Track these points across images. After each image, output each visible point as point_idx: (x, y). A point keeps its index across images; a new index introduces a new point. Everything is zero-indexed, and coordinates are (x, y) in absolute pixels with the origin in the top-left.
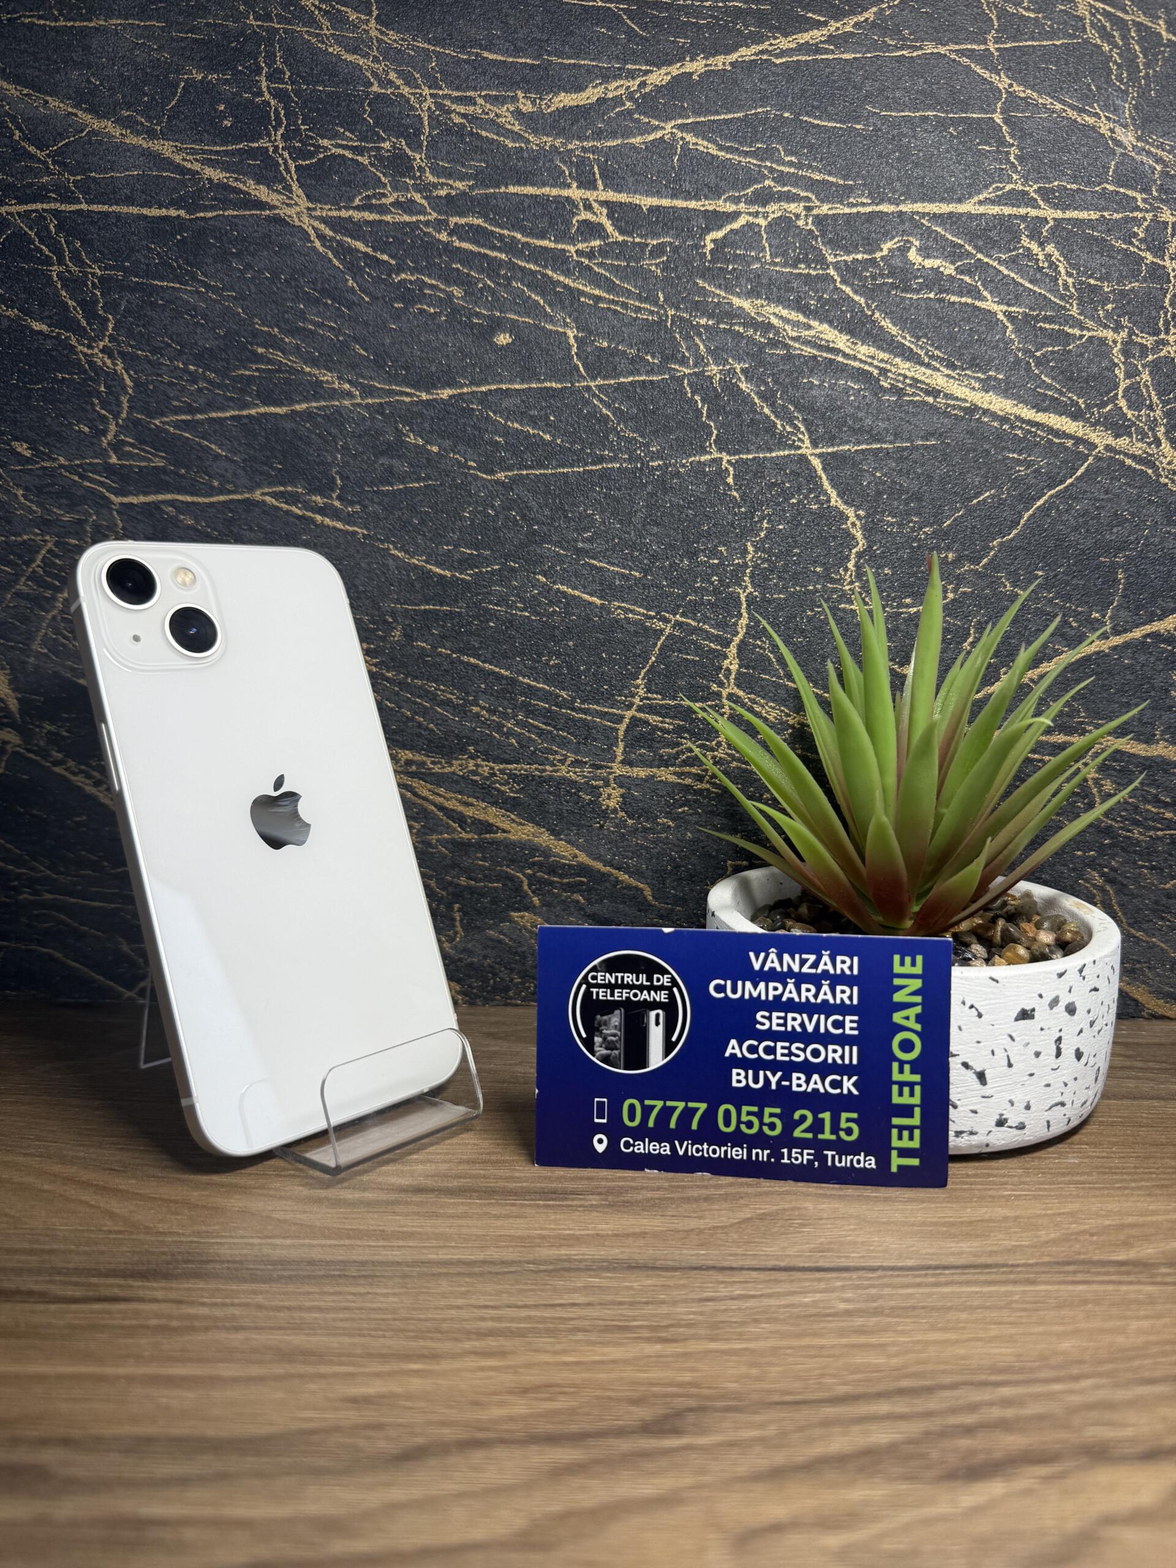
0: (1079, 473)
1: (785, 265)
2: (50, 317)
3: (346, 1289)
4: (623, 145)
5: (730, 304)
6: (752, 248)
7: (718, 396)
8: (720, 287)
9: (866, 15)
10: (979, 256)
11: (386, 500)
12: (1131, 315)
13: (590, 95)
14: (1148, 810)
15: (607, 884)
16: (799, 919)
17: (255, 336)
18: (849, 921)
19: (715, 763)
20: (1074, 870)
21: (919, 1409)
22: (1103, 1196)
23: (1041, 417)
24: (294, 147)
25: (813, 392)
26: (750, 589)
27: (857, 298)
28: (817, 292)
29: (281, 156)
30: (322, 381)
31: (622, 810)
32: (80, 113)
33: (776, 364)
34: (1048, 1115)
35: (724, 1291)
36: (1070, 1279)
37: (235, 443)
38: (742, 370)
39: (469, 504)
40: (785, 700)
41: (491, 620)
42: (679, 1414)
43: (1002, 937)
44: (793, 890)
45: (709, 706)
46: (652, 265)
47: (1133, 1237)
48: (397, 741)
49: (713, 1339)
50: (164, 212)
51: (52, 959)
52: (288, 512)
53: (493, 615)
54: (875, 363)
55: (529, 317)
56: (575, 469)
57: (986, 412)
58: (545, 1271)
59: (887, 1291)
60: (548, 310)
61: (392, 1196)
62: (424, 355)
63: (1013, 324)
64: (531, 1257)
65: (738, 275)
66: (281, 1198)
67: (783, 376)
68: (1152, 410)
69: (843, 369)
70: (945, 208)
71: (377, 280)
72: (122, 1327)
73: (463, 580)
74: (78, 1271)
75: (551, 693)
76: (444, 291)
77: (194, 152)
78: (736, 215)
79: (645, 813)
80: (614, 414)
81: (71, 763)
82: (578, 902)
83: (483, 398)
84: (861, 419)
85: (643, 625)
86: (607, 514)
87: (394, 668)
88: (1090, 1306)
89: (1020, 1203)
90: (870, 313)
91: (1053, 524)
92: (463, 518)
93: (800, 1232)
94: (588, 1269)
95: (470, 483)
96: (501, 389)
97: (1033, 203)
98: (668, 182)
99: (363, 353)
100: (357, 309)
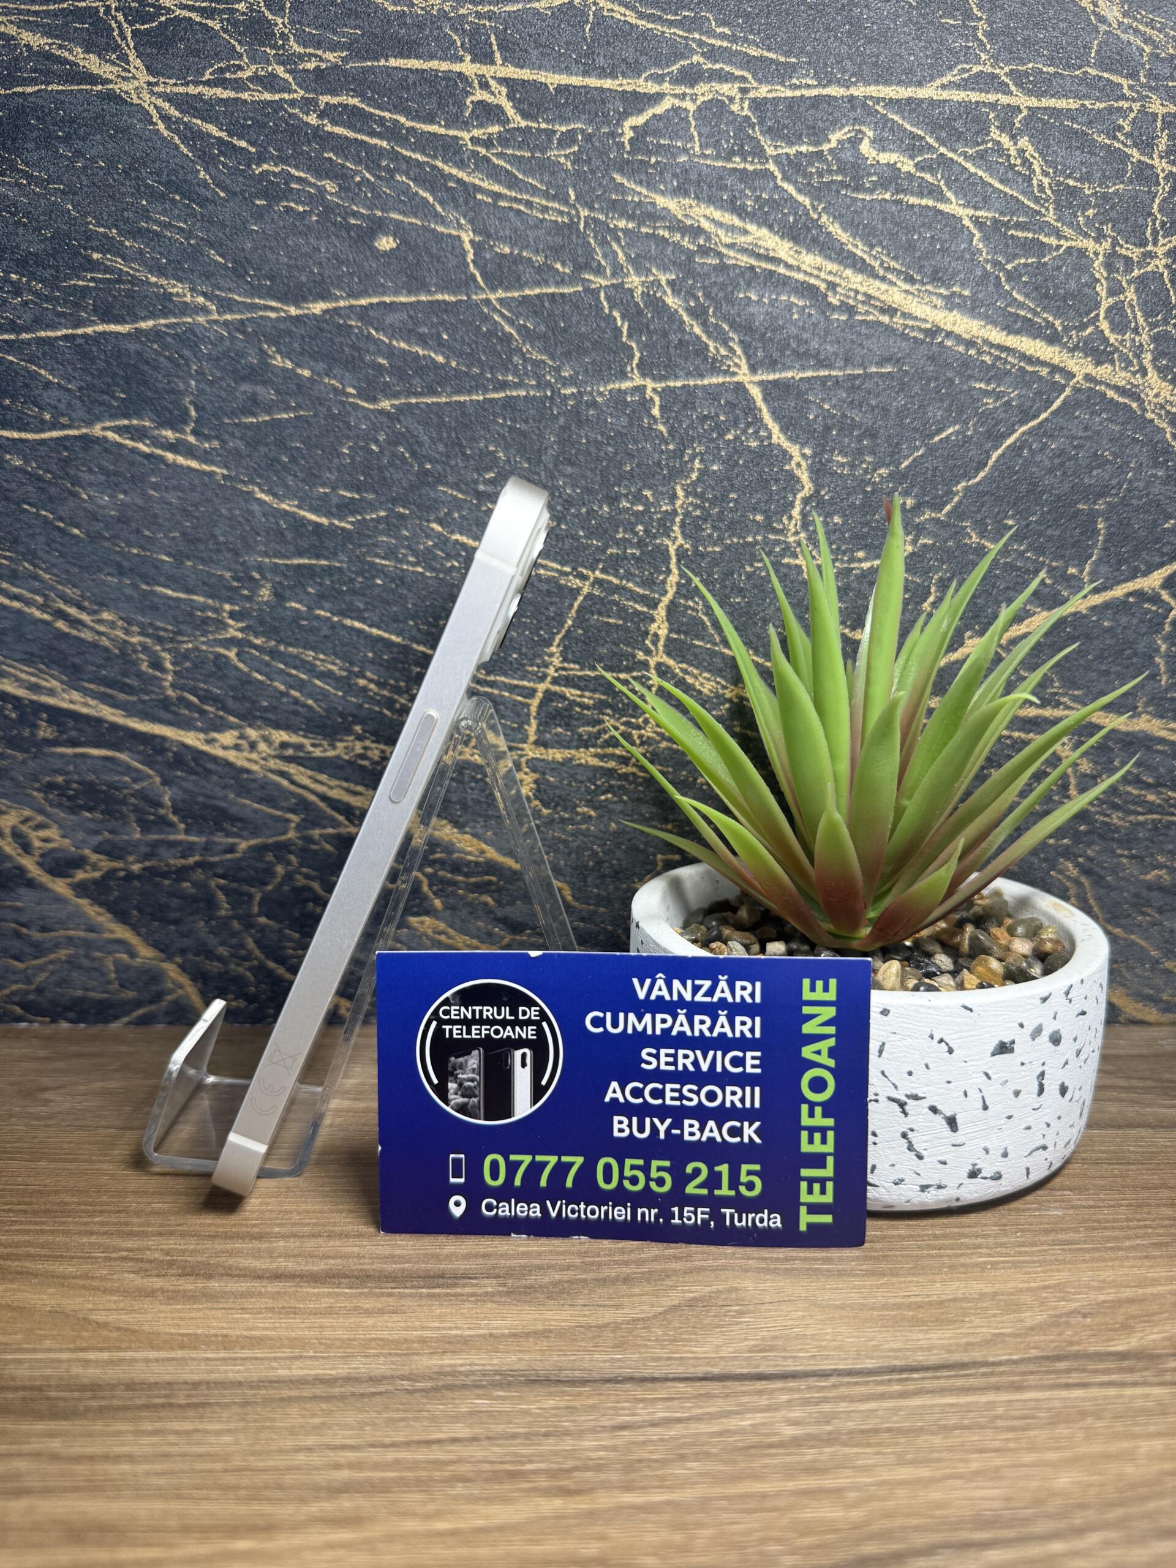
0: (1055, 406)
1: (718, 157)
3: (169, 1425)
4: (525, 11)
5: (654, 204)
6: (678, 138)
7: (640, 312)
8: (641, 183)
10: (943, 150)
11: (250, 433)
12: (1115, 222)
14: (1128, 793)
15: (520, 884)
16: (740, 927)
17: (89, 238)
18: (794, 929)
19: (642, 743)
20: (1045, 860)
22: (1093, 1260)
23: (1012, 341)
24: (130, 8)
25: (751, 309)
26: (680, 541)
27: (801, 198)
28: (754, 190)
29: (114, 18)
30: (171, 294)
31: (536, 797)
33: (707, 275)
34: (1029, 1162)
35: (643, 1413)
36: (1063, 1381)
37: (70, 368)
38: (669, 282)
39: (348, 438)
40: (721, 670)
41: (379, 577)
43: (971, 947)
44: (730, 891)
45: (635, 678)
46: (560, 156)
47: (1134, 1317)
48: (269, 720)
49: (628, 1488)
52: (133, 450)
53: (381, 571)
54: (823, 275)
55: (416, 217)
56: (474, 397)
57: (949, 334)
58: (422, 1390)
59: (843, 1406)
60: (439, 208)
61: (243, 1286)
62: (292, 262)
63: (980, 230)
64: (406, 1370)
65: (662, 169)
66: (105, 1291)
67: (715, 290)
68: (1138, 333)
69: (784, 283)
70: (903, 93)
71: (234, 172)
73: (343, 529)
76: (314, 185)
77: (8, 13)
78: (658, 97)
79: (563, 802)
80: (519, 332)
82: (486, 904)
83: (363, 313)
84: (806, 342)
85: (556, 582)
86: (513, 451)
87: (263, 634)
88: (1089, 1421)
89: (998, 1273)
90: (816, 217)
91: (1025, 466)
92: (340, 455)
93: (738, 1323)
94: (477, 1386)
95: (349, 413)
96: (384, 303)
97: (1004, 89)
98: (579, 56)
99: (219, 259)
100: (211, 207)
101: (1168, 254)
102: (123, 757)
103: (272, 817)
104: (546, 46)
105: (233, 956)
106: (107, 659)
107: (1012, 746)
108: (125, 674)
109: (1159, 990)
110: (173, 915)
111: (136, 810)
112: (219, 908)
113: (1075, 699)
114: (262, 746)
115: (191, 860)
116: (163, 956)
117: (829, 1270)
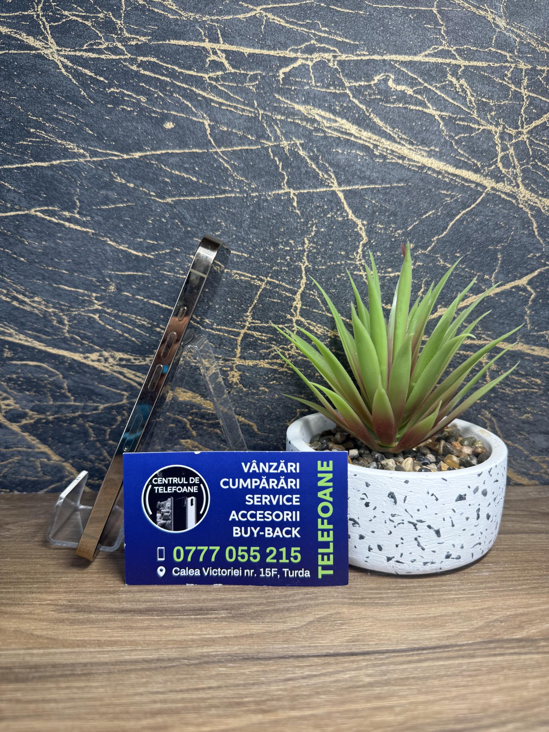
0: (478, 202)
1: (323, 87)
3: (73, 684)
4: (234, 19)
5: (293, 108)
6: (305, 78)
7: (287, 158)
8: (287, 98)
10: (426, 84)
11: (105, 213)
12: (504, 118)
14: (513, 379)
16: (337, 443)
17: (29, 122)
18: (362, 443)
20: (476, 410)
22: (504, 596)
23: (458, 172)
24: (49, 15)
25: (339, 157)
26: (307, 264)
27: (361, 106)
28: (340, 102)
29: (41, 20)
30: (68, 148)
31: (240, 383)
33: (318, 141)
34: (472, 551)
36: (493, 653)
37: (19, 183)
38: (300, 144)
39: (152, 216)
40: (326, 323)
41: (166, 281)
43: (443, 450)
44: (331, 425)
45: (286, 327)
46: (251, 86)
47: (524, 622)
48: (114, 348)
49: (293, 708)
52: (50, 221)
53: (167, 277)
54: (371, 141)
55: (183, 113)
56: (211, 197)
57: (429, 168)
58: (194, 664)
59: (392, 667)
60: (194, 109)
61: (106, 616)
62: (125, 134)
63: (443, 121)
64: (185, 655)
65: (297, 92)
66: (40, 620)
67: (322, 148)
68: (515, 169)
69: (354, 145)
70: (407, 58)
71: (98, 92)
73: (149, 258)
76: (135, 98)
78: (295, 59)
79: (253, 385)
80: (231, 167)
82: (217, 433)
83: (158, 158)
84: (364, 172)
85: (249, 283)
86: (229, 222)
87: (111, 307)
88: (506, 671)
89: (460, 602)
90: (368, 114)
91: (465, 228)
92: (148, 224)
93: (341, 629)
94: (219, 662)
95: (152, 204)
96: (168, 153)
97: (453, 57)
98: (259, 40)
99: (91, 132)
100: (87, 108)
101: (528, 133)
102: (45, 365)
103: (115, 393)
105: (97, 459)
106: (37, 319)
107: (460, 357)
108: (45, 326)
109: (528, 469)
110: (68, 440)
111: (51, 390)
112: (90, 437)
113: (488, 336)
114: (111, 360)
115: (77, 414)
116: (64, 460)
117: (382, 603)
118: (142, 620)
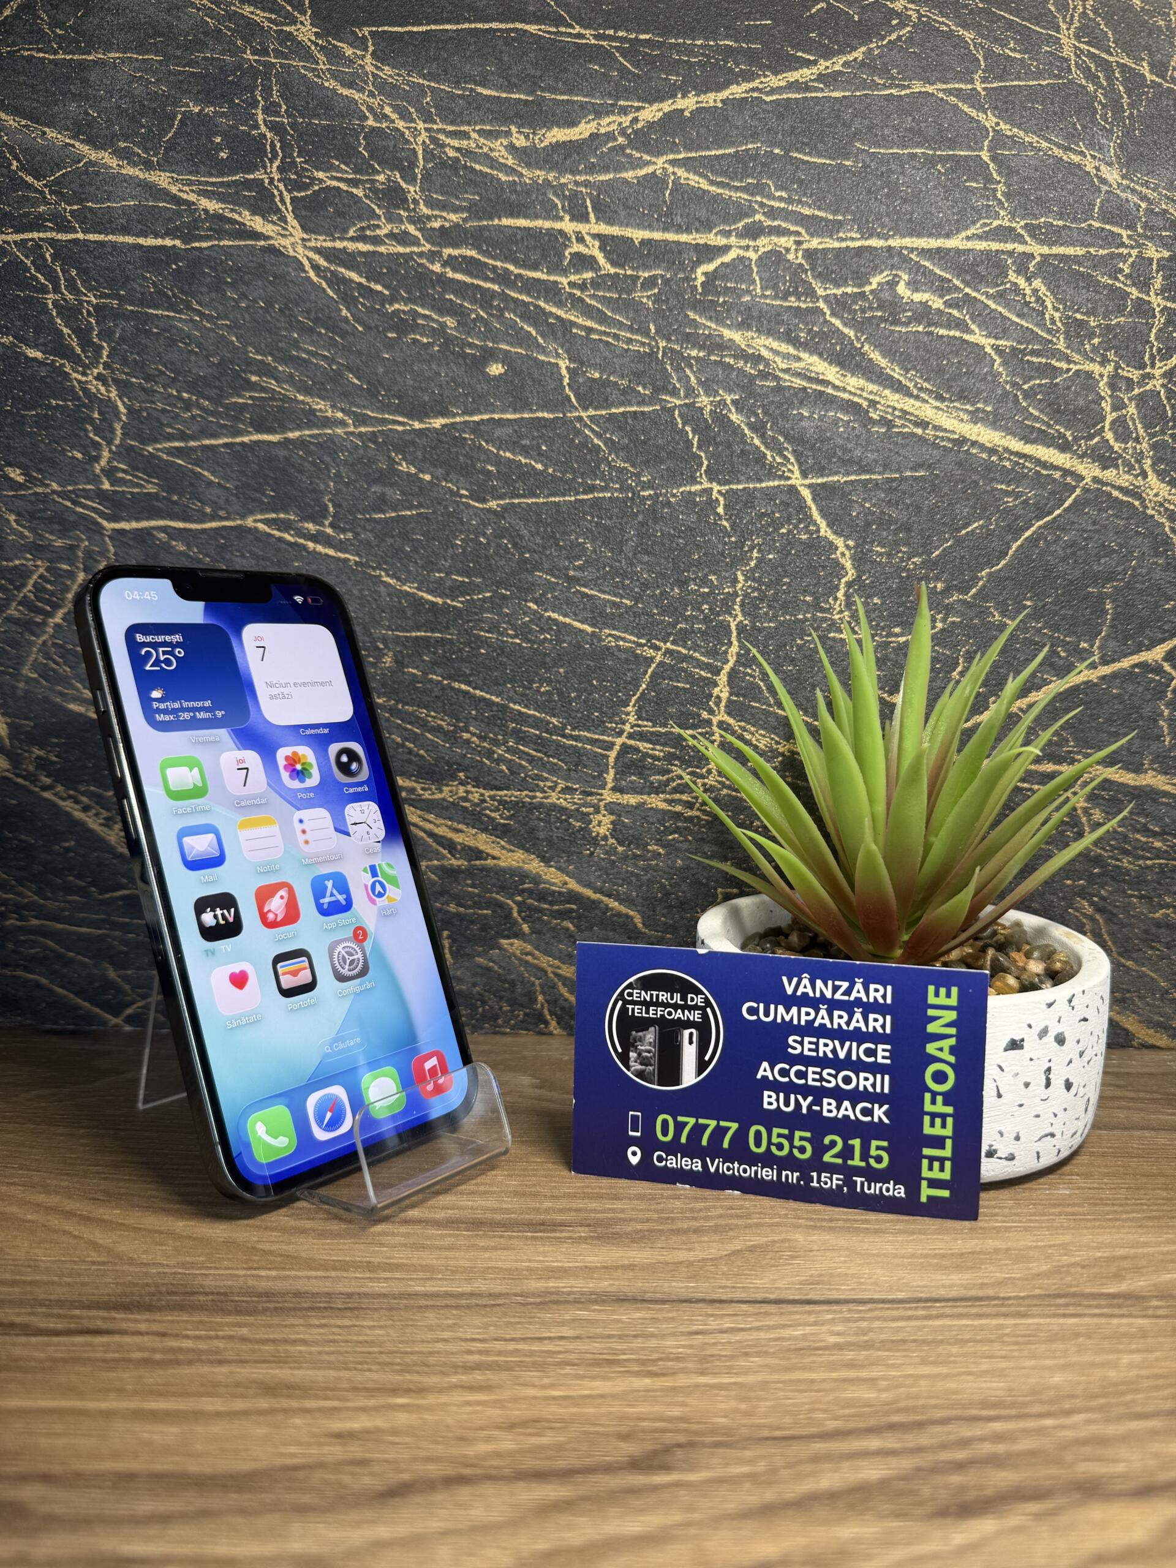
0: (1066, 505)
1: (776, 297)
2: (45, 344)
3: (332, 1322)
4: (614, 180)
5: (721, 336)
6: (742, 281)
7: (708, 427)
8: (710, 319)
9: (855, 54)
10: (967, 290)
11: (378, 527)
12: (1117, 350)
13: (583, 130)
14: (1137, 840)
15: (597, 912)
16: (790, 948)
17: (249, 364)
18: (839, 950)
19: (705, 791)
20: (1064, 898)
21: (910, 1445)
22: (1094, 1227)
23: (1028, 449)
24: (290, 179)
25: (803, 423)
26: (740, 618)
28: (807, 324)
29: (277, 187)
30: (315, 410)
31: (613, 837)
32: (77, 144)
33: (766, 396)
34: (1038, 1146)
35: (713, 1324)
36: (1062, 1312)
37: (228, 470)
38: (733, 401)
39: (461, 532)
40: (775, 728)
41: (483, 647)
42: (668, 1449)
43: (992, 966)
44: (782, 918)
45: (699, 734)
46: (644, 297)
47: (1125, 1269)
49: (703, 1373)
50: (159, 242)
51: (38, 986)
52: (280, 539)
53: (485, 642)
54: (865, 394)
55: (521, 348)
56: (567, 499)
57: (974, 443)
58: (533, 1304)
59: (877, 1324)
60: (541, 340)
62: (417, 384)
63: (1000, 356)
64: (518, 1290)
65: (728, 307)
66: (266, 1228)
67: (773, 407)
68: (1139, 442)
69: (832, 401)
70: (933, 243)
71: (371, 310)
72: (105, 1361)
73: (454, 607)
74: (61, 1303)
75: (541, 720)
76: (437, 321)
77: (190, 183)
78: (726, 249)
79: (636, 840)
80: (605, 444)
81: (60, 788)
82: (567, 929)
83: (476, 428)
84: (850, 451)
85: (633, 652)
86: (599, 543)
87: (385, 694)
88: (1081, 1339)
89: (1011, 1235)
90: (859, 346)
91: (1041, 555)
92: (454, 546)
93: (790, 1264)
94: (576, 1302)
95: (462, 511)
96: (493, 419)
97: (1020, 239)
98: (660, 216)
99: (356, 381)
100: (351, 339)
101: (1164, 375)
104: (631, 208)
118: (442, 1236)
